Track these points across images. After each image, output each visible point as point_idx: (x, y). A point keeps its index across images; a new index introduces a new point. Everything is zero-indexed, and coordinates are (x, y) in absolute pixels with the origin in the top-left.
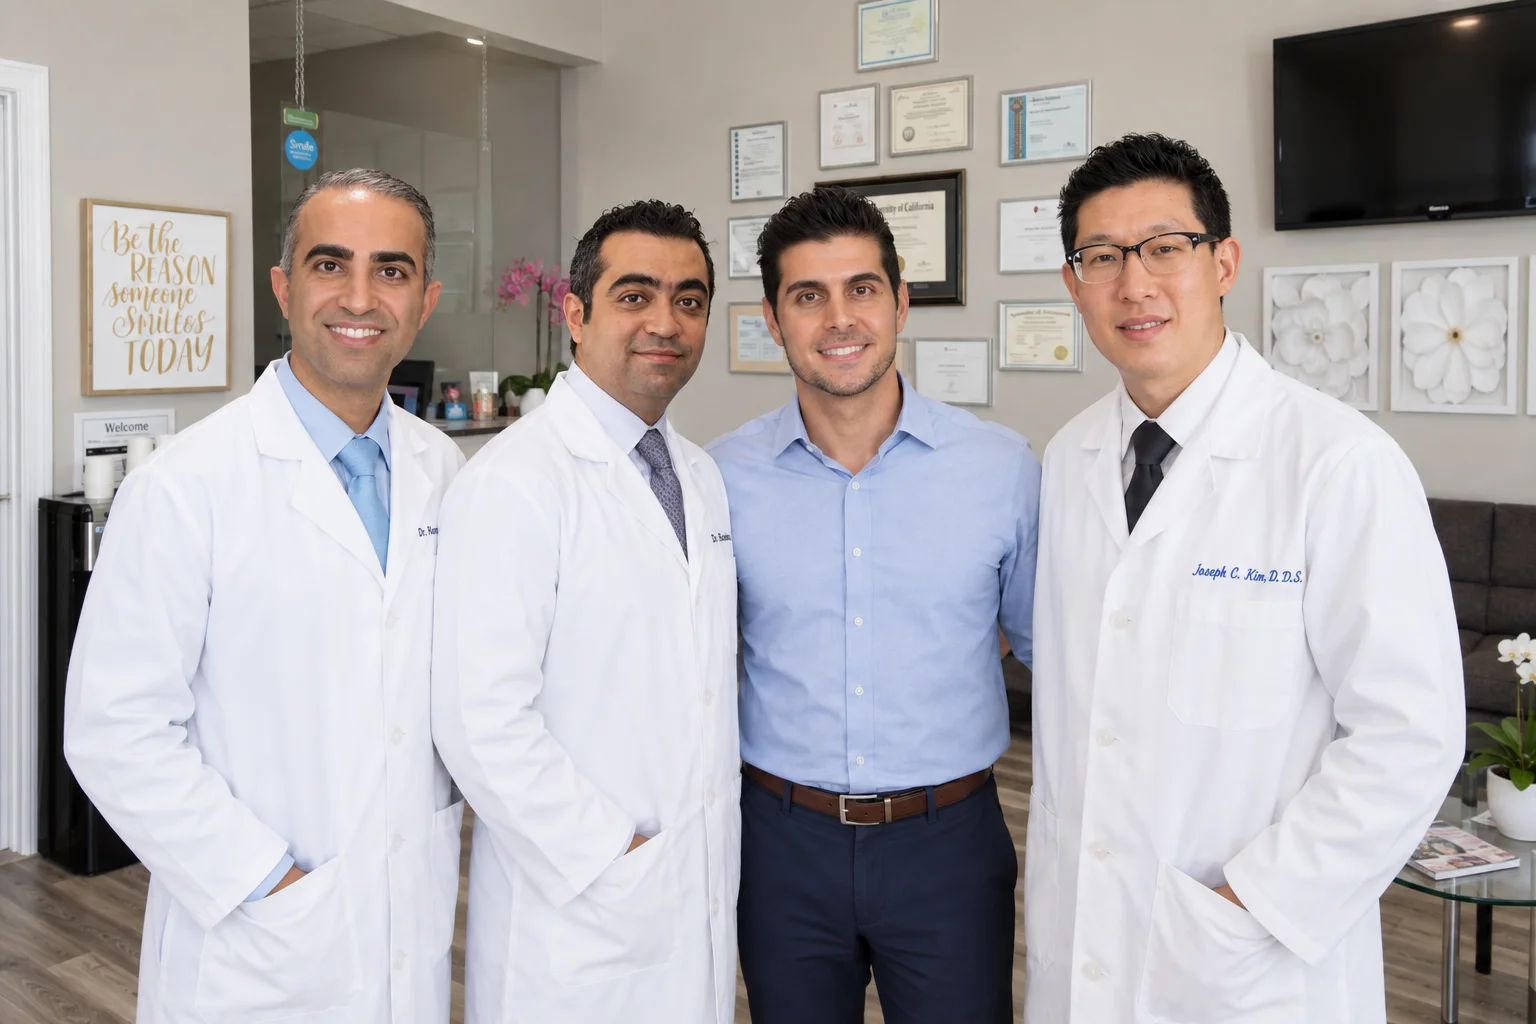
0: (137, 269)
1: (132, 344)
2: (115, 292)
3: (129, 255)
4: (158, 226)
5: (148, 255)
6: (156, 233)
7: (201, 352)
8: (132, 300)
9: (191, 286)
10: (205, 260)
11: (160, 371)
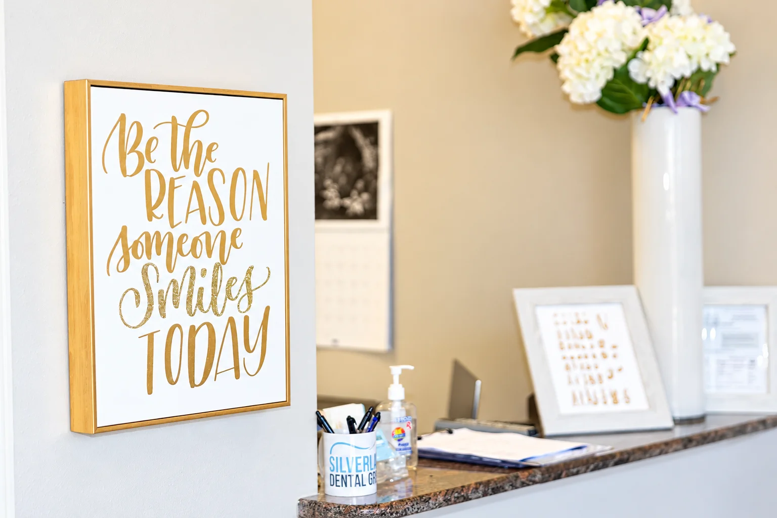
0: (153, 203)
1: (151, 337)
2: (125, 245)
3: (142, 174)
4: (183, 120)
5: (169, 173)
6: (181, 131)
7: (252, 344)
8: (149, 255)
9: (237, 225)
10: (256, 175)
11: (193, 384)
